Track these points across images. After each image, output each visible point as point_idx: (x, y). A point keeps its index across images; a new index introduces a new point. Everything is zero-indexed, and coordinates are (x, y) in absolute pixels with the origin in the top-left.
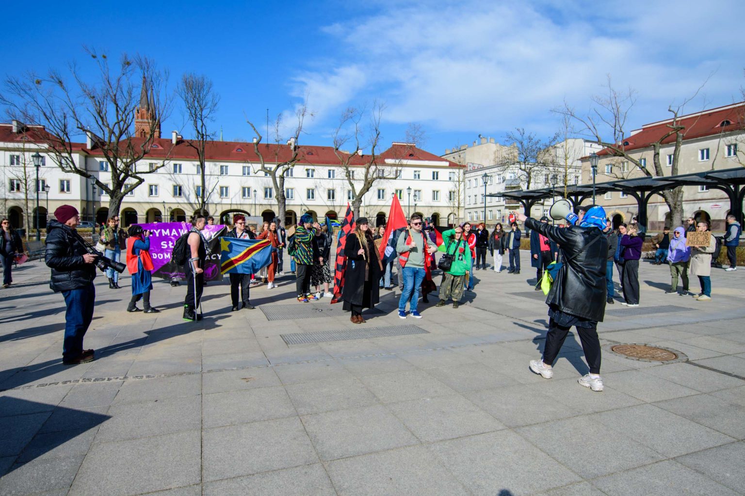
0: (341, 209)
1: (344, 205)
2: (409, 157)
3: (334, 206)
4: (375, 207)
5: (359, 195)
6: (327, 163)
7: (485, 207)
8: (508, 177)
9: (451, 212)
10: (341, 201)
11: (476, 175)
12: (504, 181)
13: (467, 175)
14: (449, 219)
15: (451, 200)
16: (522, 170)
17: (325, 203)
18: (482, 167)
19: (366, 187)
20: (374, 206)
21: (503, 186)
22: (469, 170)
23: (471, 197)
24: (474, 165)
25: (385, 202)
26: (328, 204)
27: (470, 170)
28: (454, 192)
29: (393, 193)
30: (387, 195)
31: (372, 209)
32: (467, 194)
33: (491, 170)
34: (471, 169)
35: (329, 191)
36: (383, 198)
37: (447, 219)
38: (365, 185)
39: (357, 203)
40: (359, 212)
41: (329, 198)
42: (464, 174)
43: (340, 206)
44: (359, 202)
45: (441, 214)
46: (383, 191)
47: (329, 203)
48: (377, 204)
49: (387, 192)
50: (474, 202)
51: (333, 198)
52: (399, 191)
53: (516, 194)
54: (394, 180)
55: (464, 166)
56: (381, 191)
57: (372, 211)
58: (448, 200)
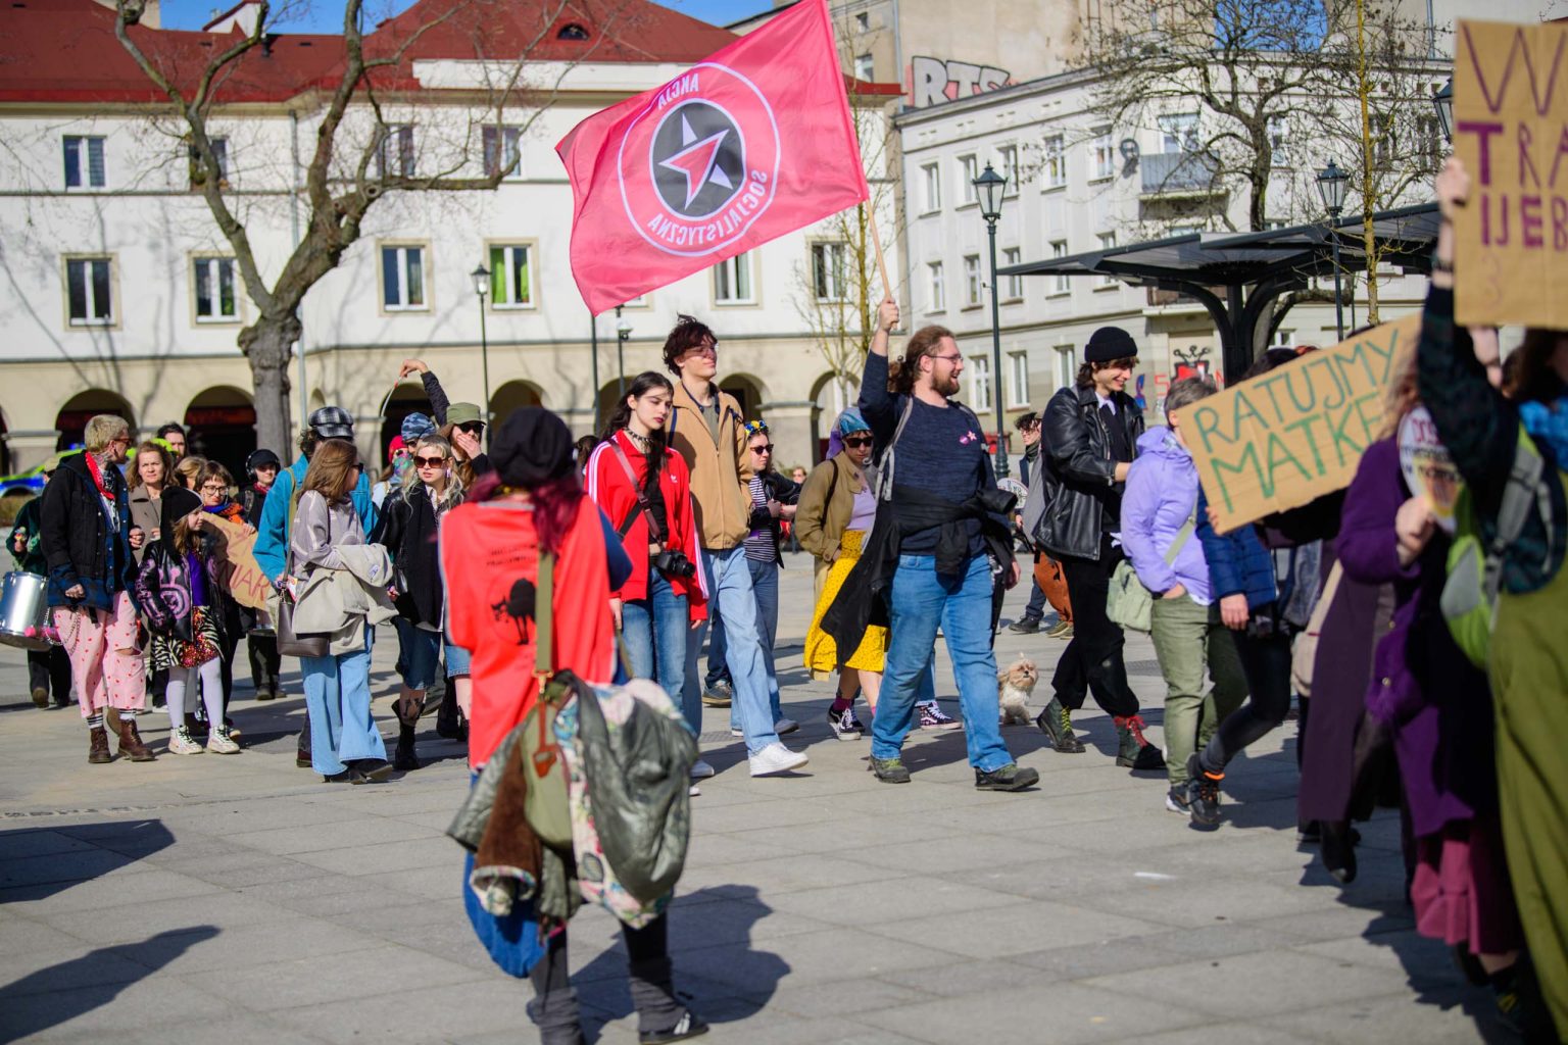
0: (158, 377)
1: (175, 351)
2: (562, 46)
3: (113, 359)
4: (377, 355)
5: (280, 289)
6: (54, 99)
7: (996, 332)
8: (1152, 142)
9: (829, 368)
10: (156, 328)
11: (968, 130)
12: (1130, 167)
13: (911, 137)
14: (816, 411)
15: (822, 292)
16: (1218, 109)
17: (58, 344)
18: (999, 79)
19: (319, 242)
20: (369, 347)
21: (1127, 195)
22: (922, 102)
23: (944, 270)
24: (955, 72)
25: (431, 322)
26: (73, 353)
27: (931, 105)
28: (838, 248)
29: (481, 272)
30: (440, 279)
31: (359, 371)
32: (921, 254)
33: (1051, 98)
34: (939, 98)
35: (74, 266)
36: (414, 297)
37: (807, 412)
38: (313, 228)
39: (271, 339)
40: (285, 389)
41: (77, 309)
42: (896, 128)
43: (154, 358)
44: (283, 329)
45: (767, 381)
46: (414, 254)
47: (81, 343)
48: (385, 340)
49: (436, 255)
50: (965, 302)
51: (103, 308)
52: (509, 254)
53: (1170, 258)
54: (489, 193)
55: (894, 90)
56: (402, 256)
57: (359, 383)
58: (804, 295)
